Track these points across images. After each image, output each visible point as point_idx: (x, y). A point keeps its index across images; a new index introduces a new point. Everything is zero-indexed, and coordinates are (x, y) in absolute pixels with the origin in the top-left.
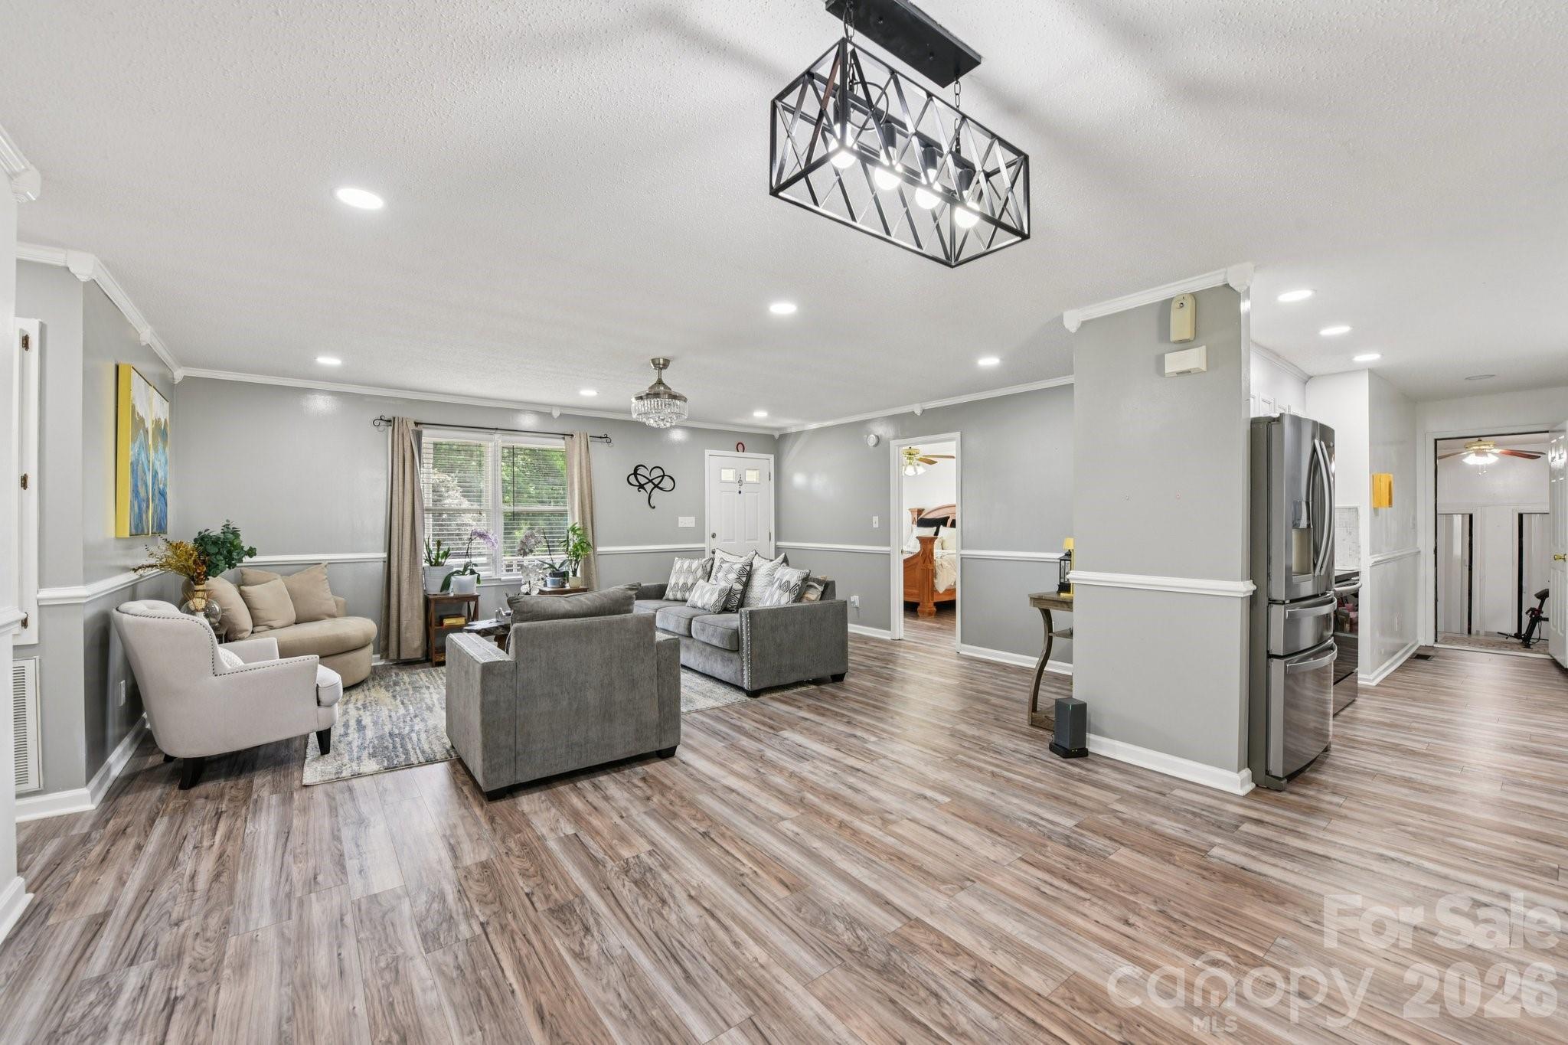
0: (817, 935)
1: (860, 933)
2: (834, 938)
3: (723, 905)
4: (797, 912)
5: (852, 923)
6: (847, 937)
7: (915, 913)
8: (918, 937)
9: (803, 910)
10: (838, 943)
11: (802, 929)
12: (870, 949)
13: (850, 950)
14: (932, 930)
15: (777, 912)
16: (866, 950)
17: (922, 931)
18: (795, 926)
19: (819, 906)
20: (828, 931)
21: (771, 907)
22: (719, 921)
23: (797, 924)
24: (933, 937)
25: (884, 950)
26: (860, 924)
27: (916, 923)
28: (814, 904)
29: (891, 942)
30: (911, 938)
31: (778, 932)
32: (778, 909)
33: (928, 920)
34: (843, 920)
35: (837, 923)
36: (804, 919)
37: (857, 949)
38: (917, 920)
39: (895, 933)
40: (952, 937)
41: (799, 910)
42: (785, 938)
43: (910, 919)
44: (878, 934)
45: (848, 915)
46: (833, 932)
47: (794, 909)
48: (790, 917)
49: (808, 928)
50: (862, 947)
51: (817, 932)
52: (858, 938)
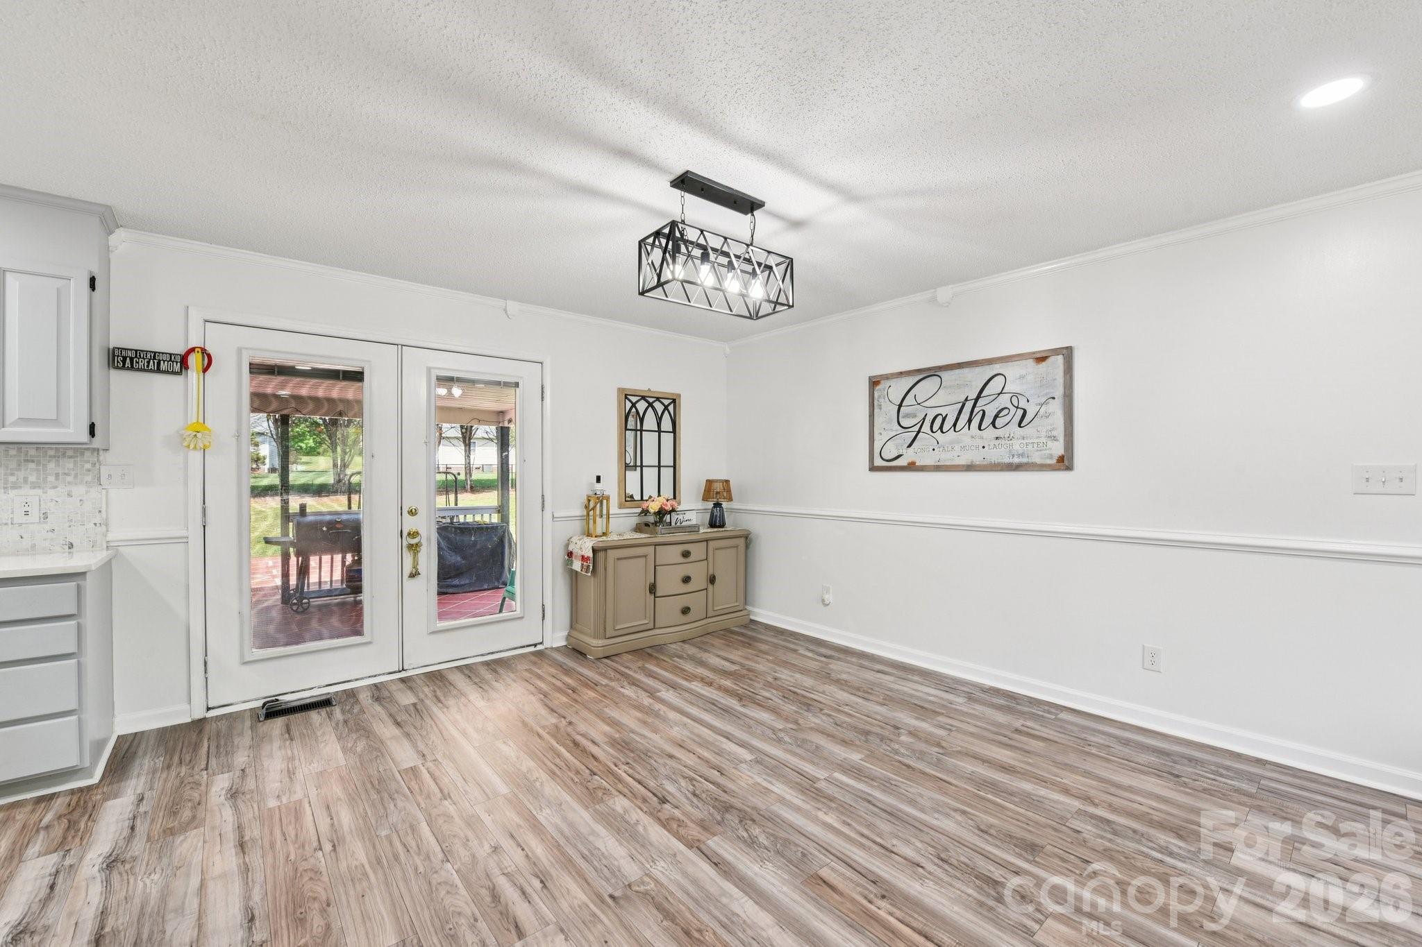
0: (784, 833)
1: (745, 835)
2: (767, 830)
3: (880, 858)
4: (806, 852)
5: (751, 843)
6: (756, 831)
7: (691, 855)
8: (694, 832)
9: (800, 855)
10: (763, 826)
11: (797, 837)
12: (737, 822)
13: (753, 821)
14: (680, 838)
15: (824, 851)
16: (741, 821)
17: (690, 837)
18: (803, 839)
19: (785, 859)
20: (772, 835)
21: (832, 857)
22: (874, 842)
23: (802, 841)
24: (682, 831)
25: (725, 821)
26: (745, 841)
27: (694, 845)
28: (790, 861)
29: (720, 828)
30: (701, 830)
31: (816, 833)
32: (825, 855)
33: (682, 847)
34: (760, 845)
35: (766, 843)
36: (797, 845)
37: (748, 822)
38: (690, 847)
39: (714, 834)
40: (666, 832)
41: (804, 855)
42: (809, 829)
43: (699, 849)
44: (730, 833)
45: (755, 851)
46: (769, 835)
47: (810, 857)
48: (812, 848)
49: (791, 838)
50: (743, 823)
51: (782, 834)
52: (747, 830)
